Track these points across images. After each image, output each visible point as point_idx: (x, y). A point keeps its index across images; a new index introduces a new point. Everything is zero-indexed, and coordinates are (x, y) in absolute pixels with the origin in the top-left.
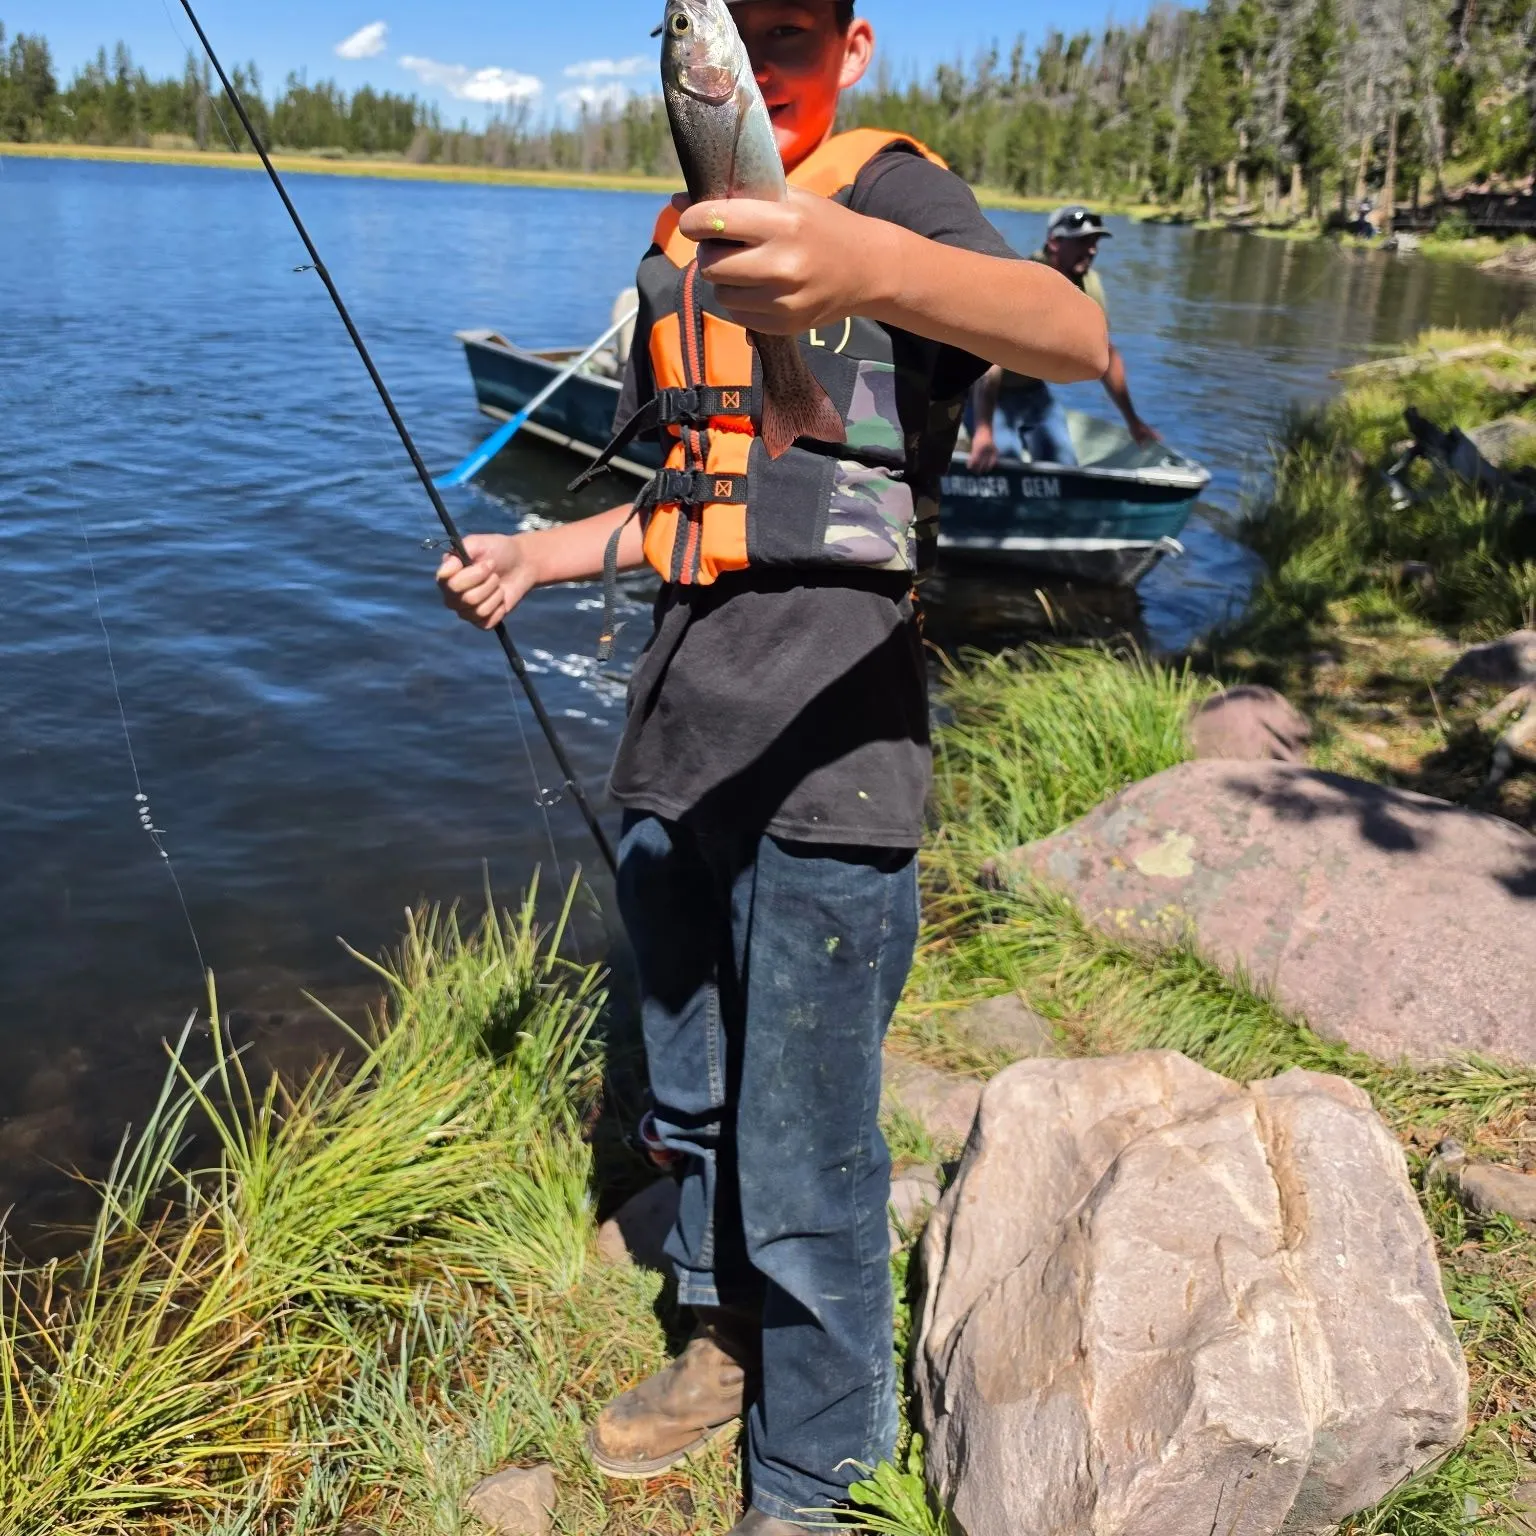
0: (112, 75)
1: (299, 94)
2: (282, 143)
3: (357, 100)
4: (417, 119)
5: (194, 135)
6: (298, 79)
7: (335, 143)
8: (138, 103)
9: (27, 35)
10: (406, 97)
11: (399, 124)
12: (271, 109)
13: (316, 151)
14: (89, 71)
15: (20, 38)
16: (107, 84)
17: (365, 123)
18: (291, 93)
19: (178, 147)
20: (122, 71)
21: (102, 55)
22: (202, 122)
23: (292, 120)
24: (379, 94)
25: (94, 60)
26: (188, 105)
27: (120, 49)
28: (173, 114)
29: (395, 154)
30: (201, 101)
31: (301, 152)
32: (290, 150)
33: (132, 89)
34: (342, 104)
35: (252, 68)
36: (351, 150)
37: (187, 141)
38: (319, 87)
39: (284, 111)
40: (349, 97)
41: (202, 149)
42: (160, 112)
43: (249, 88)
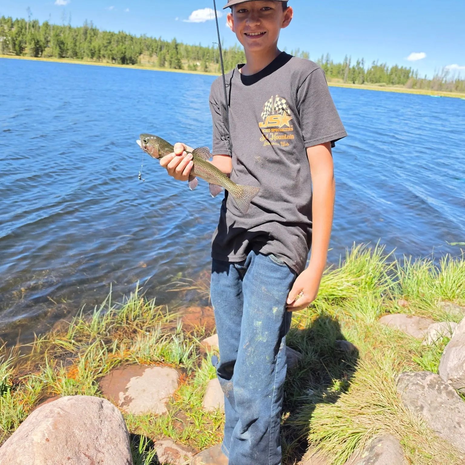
0: (324, 62)
1: (375, 67)
2: (368, 82)
3: (392, 69)
4: (410, 75)
5: (343, 79)
6: (375, 63)
7: (384, 82)
8: (330, 70)
9: (305, 52)
10: (408, 68)
11: (404, 76)
12: (366, 72)
13: (377, 84)
14: (319, 61)
15: (303, 52)
16: (323, 64)
17: (393, 76)
18: (373, 67)
19: (338, 82)
20: (327, 60)
21: (323, 57)
22: (345, 75)
23: (372, 74)
24: (400, 67)
25: (320, 58)
26: (343, 70)
27: (328, 54)
28: (339, 73)
29: (402, 85)
30: (347, 69)
31: (372, 84)
32: (369, 83)
33: (329, 66)
34: (387, 70)
35: (363, 60)
36: (387, 84)
37: (341, 81)
38: (381, 65)
39: (370, 72)
40: (389, 69)
41: (345, 83)
42: (335, 72)
43: (361, 66)
